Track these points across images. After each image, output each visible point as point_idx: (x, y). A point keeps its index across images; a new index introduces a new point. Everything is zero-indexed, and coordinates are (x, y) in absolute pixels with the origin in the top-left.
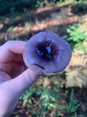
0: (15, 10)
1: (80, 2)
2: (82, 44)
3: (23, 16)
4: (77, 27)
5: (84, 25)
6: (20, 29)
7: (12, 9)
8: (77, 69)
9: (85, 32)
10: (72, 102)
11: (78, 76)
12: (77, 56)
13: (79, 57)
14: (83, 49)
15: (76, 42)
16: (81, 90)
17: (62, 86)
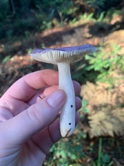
0: (14, 34)
1: (99, 20)
2: (107, 74)
3: (24, 40)
4: (98, 51)
5: (108, 49)
6: (21, 58)
7: (9, 33)
8: (103, 109)
9: (110, 57)
10: (101, 159)
11: (106, 120)
12: (102, 91)
13: (105, 92)
14: (109, 81)
15: (99, 72)
16: (113, 140)
17: (85, 136)
